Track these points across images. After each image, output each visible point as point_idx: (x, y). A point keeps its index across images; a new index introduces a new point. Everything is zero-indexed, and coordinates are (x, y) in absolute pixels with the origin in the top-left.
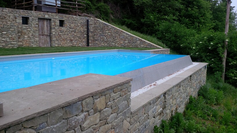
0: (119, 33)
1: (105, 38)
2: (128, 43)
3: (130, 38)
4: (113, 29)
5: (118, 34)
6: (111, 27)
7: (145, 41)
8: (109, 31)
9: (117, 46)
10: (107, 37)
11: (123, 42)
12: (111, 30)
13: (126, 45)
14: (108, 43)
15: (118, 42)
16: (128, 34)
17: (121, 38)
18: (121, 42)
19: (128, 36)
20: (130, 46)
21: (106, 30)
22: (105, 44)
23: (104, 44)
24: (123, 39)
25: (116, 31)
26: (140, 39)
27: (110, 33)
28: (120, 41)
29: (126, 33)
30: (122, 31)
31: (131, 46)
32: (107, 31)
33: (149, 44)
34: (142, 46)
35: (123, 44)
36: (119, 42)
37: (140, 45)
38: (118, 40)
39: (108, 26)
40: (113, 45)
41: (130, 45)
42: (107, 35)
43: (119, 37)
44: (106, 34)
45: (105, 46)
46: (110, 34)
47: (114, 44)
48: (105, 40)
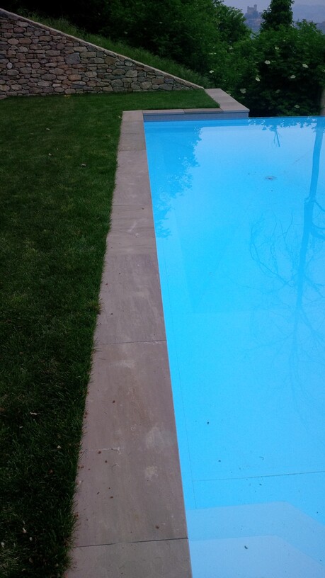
0: (60, 46)
1: (10, 65)
2: (99, 80)
3: (101, 60)
4: (37, 33)
5: (56, 49)
6: (25, 24)
7: (154, 71)
8: (22, 40)
9: (61, 90)
10: (17, 60)
11: (79, 77)
12: (29, 34)
13: (92, 84)
14: (22, 81)
15: (62, 78)
16: (96, 50)
17: (70, 61)
18: (73, 77)
19: (94, 54)
20: (105, 89)
21: (8, 34)
22: (14, 87)
23: (6, 88)
24: (80, 66)
25: (47, 39)
26: (137, 65)
27: (25, 45)
28: (67, 72)
29: (87, 46)
30: (71, 39)
31: (110, 89)
32: (15, 41)
33: (167, 79)
34: (147, 85)
35: (81, 83)
36: (65, 78)
37: (139, 83)
38: (61, 71)
39: (13, 22)
40: (43, 88)
41: (107, 86)
42: (15, 53)
43: (61, 59)
44: (11, 52)
45: (14, 93)
46: (25, 49)
47: (46, 84)
48: (11, 72)
